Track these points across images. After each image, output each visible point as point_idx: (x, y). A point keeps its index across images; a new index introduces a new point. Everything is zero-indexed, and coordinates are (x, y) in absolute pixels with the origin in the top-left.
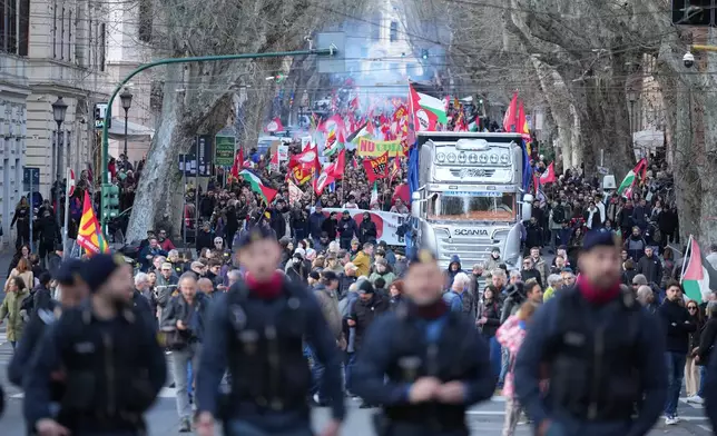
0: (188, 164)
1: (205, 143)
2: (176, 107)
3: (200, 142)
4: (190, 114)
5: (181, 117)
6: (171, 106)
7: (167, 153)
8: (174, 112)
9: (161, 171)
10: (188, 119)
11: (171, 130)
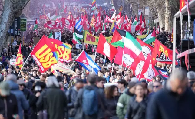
0: (11, 30)
1: (17, 20)
2: (10, 5)
3: (15, 21)
4: (16, 7)
5: (12, 9)
6: (8, 4)
7: (6, 25)
8: (9, 7)
9: (4, 33)
10: (15, 10)
11: (8, 15)
